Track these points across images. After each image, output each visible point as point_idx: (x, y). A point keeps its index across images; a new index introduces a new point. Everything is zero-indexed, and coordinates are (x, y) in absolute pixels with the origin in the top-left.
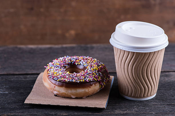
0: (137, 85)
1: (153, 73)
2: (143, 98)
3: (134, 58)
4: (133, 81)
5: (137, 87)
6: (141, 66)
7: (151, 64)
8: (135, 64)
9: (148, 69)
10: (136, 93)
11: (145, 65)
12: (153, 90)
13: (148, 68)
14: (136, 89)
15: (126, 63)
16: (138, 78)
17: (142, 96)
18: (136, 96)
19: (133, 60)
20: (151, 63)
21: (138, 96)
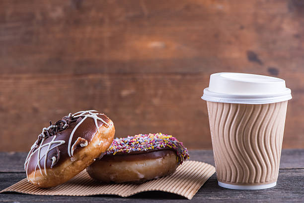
0: (244, 162)
1: (268, 143)
2: (254, 185)
3: (238, 116)
4: (238, 155)
5: (244, 165)
6: (249, 129)
7: (265, 127)
8: (240, 125)
9: (260, 135)
10: (243, 176)
11: (255, 127)
12: (270, 173)
13: (260, 133)
14: (243, 169)
15: (226, 125)
16: (244, 150)
17: (253, 182)
18: (243, 181)
19: (236, 119)
20: (265, 124)
21: (247, 182)
